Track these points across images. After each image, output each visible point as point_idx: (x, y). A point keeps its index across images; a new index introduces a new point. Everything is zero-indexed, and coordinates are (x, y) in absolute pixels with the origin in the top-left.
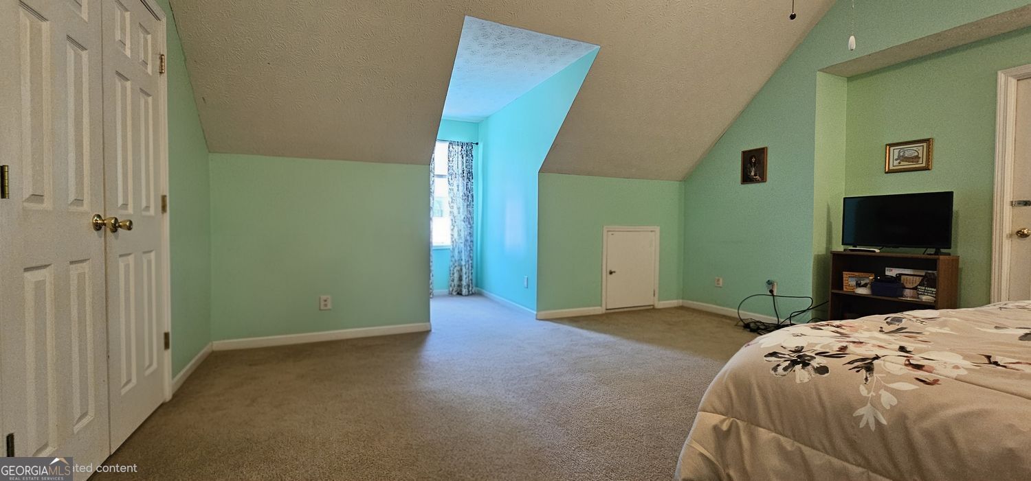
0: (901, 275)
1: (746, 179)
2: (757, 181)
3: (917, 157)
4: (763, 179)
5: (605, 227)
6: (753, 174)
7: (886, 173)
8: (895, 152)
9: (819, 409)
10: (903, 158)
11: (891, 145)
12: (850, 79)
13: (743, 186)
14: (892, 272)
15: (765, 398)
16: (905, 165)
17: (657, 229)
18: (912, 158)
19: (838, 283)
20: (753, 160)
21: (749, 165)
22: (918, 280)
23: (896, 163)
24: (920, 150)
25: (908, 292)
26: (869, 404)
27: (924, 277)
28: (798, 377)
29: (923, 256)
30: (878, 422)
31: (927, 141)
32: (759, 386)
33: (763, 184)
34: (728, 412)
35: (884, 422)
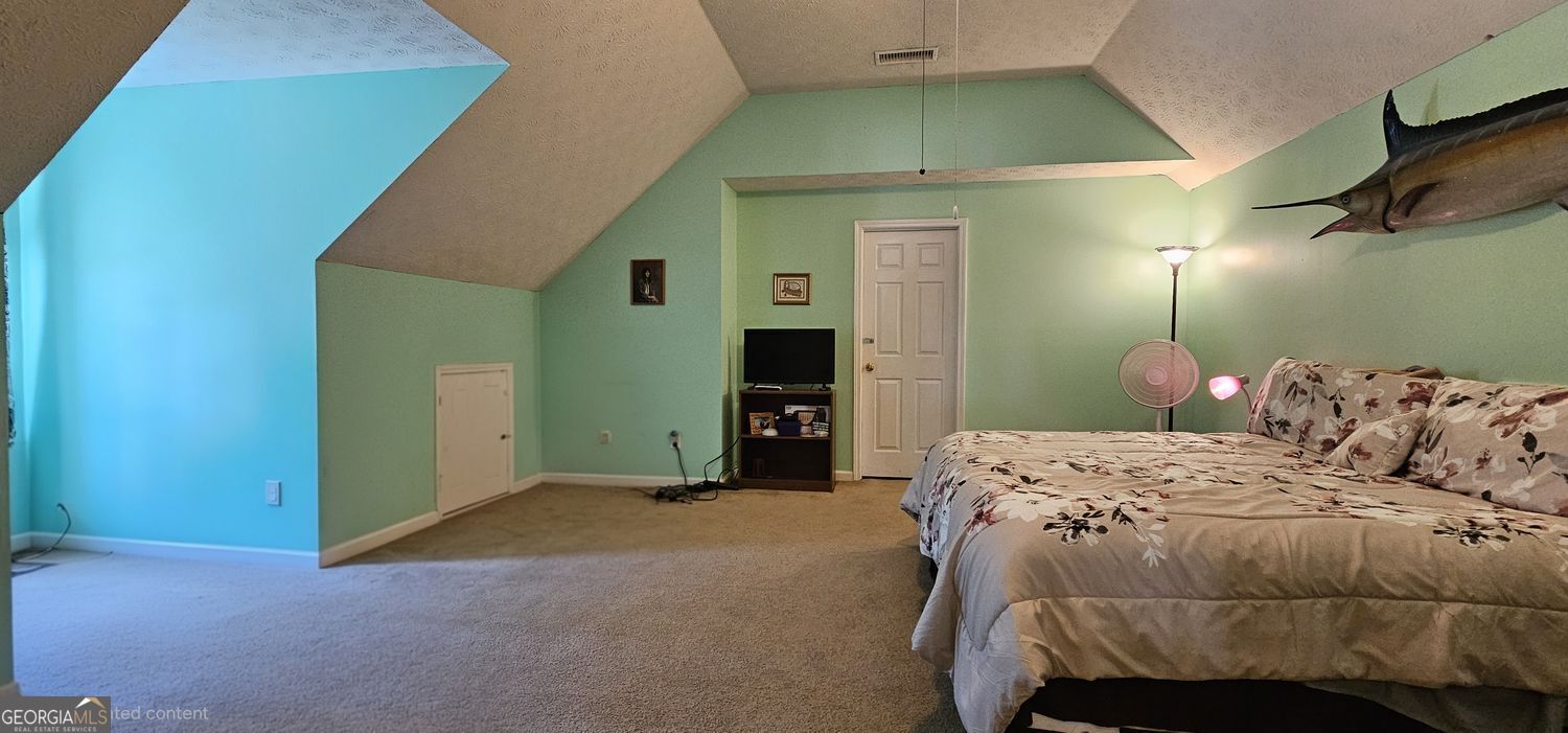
0: (798, 412)
1: (638, 298)
2: (651, 303)
3: (799, 291)
4: (661, 301)
5: (438, 367)
6: (647, 292)
7: (774, 304)
8: (781, 282)
9: (1116, 563)
10: (787, 290)
11: (779, 275)
12: (740, 194)
13: (633, 307)
14: (790, 410)
15: (1067, 569)
16: (791, 298)
17: (510, 367)
18: (795, 291)
19: (745, 425)
20: (648, 274)
21: (641, 281)
22: (812, 415)
23: (783, 295)
24: (800, 284)
25: (804, 429)
26: (1150, 548)
27: (816, 412)
28: (1089, 542)
29: (810, 392)
30: (1159, 559)
31: (807, 275)
32: (1056, 560)
33: (660, 307)
34: (1033, 594)
35: (1163, 557)
